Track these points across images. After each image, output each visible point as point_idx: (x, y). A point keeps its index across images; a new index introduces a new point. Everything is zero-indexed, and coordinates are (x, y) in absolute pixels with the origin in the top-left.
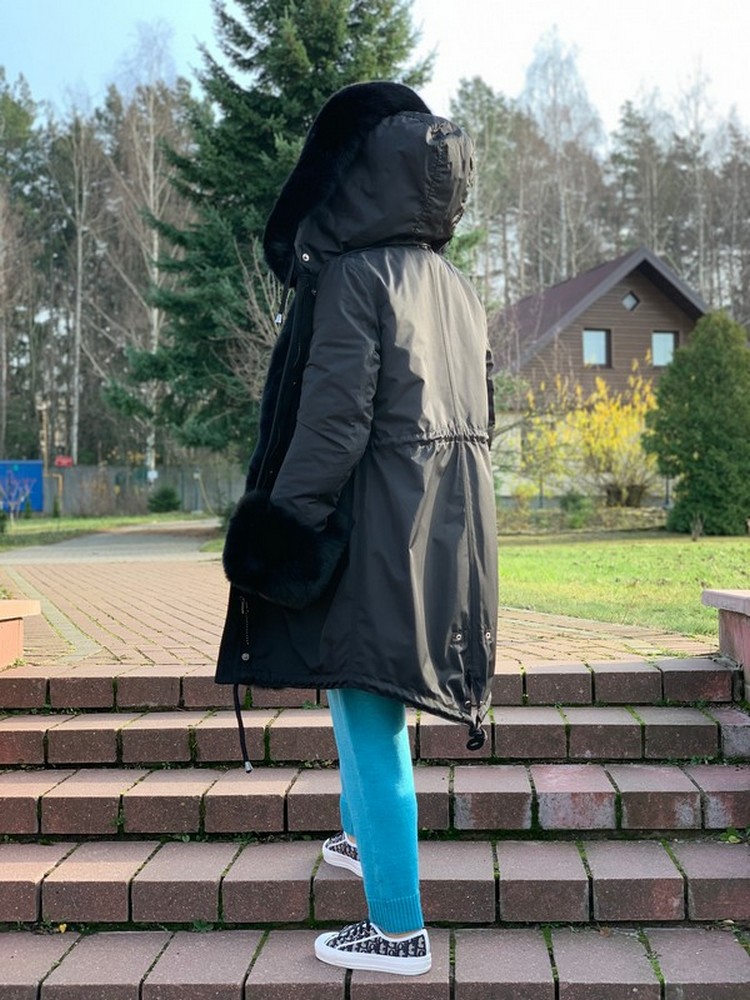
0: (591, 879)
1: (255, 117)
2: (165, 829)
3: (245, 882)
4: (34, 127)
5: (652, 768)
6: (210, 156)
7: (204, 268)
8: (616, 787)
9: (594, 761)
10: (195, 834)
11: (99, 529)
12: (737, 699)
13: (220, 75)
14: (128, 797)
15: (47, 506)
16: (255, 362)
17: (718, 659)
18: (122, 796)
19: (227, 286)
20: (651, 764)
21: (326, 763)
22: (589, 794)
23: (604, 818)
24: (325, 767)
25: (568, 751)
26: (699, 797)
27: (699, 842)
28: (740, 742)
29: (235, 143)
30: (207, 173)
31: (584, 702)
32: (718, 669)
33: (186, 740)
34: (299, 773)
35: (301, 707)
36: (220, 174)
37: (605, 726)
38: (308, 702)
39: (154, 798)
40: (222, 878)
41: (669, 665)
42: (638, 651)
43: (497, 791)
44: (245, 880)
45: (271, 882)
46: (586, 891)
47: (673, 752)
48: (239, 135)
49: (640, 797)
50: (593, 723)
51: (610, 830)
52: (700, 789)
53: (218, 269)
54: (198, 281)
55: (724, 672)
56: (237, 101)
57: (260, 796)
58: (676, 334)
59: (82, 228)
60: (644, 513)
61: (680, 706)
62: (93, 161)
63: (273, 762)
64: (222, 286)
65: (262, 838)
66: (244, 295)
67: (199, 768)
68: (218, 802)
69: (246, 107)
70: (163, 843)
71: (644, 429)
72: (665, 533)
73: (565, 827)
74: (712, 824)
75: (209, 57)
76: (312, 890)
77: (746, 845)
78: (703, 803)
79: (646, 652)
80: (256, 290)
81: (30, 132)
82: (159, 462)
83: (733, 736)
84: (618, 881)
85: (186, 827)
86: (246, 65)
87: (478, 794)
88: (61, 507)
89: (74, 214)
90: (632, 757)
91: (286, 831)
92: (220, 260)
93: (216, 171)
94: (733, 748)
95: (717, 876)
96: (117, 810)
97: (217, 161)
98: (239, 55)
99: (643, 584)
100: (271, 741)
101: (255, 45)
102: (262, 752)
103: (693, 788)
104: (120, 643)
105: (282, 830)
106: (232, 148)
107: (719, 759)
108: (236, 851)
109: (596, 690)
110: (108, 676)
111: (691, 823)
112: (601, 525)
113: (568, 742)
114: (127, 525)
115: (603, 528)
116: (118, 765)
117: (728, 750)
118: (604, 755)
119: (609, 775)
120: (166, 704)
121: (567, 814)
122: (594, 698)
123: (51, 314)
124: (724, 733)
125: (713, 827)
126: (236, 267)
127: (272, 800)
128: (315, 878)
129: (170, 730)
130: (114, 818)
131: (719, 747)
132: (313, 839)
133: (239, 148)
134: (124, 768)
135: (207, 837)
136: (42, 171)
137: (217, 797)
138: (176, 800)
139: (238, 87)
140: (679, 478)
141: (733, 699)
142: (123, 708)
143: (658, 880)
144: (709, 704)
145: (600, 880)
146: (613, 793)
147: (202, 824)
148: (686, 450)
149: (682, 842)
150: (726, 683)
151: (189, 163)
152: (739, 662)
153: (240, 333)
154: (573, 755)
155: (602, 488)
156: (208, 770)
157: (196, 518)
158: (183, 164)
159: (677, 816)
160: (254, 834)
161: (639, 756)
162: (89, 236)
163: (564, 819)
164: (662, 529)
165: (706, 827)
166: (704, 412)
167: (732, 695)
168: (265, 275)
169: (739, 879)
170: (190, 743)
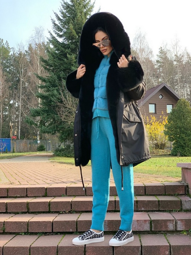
0: (141, 246)
1: (63, 49)
2: (17, 231)
3: (37, 247)
4: (10, 54)
5: (161, 213)
6: (52, 59)
7: (50, 88)
8: (150, 218)
9: (145, 211)
10: (26, 233)
11: (23, 155)
12: (186, 193)
13: (54, 39)
14: (6, 222)
15: (12, 150)
16: (63, 111)
17: (181, 182)
18: (4, 221)
19: (55, 92)
20: (161, 212)
21: (67, 212)
22: (142, 220)
23: (147, 227)
24: (66, 213)
25: (137, 208)
26: (175, 221)
27: (175, 234)
28: (187, 205)
29: (58, 56)
30: (51, 63)
31: (142, 194)
32: (181, 185)
33: (26, 205)
34: (58, 215)
35: (61, 196)
36: (54, 63)
37: (148, 201)
38: (63, 195)
39: (14, 222)
40: (31, 245)
41: (167, 184)
42: (159, 181)
43: (115, 220)
44: (37, 246)
45: (45, 247)
46: (140, 249)
47: (168, 208)
48: (59, 54)
49: (157, 221)
50: (145, 200)
51: (148, 231)
52: (175, 218)
53: (53, 88)
54: (48, 91)
55: (183, 185)
56: (59, 45)
57: (45, 221)
58: (173, 105)
59: (22, 80)
60: (165, 151)
61: (170, 195)
62: (25, 63)
63: (51, 212)
64: (54, 92)
65: (45, 234)
66: (60, 94)
67: (30, 213)
68: (32, 223)
69: (61, 47)
70: (16, 235)
71: (165, 129)
72: (171, 156)
73: (135, 230)
74: (179, 229)
75: (51, 34)
76: (57, 249)
77: (189, 235)
78: (176, 223)
79: (161, 181)
80: (63, 93)
81: (9, 55)
82: (40, 139)
83: (185, 203)
84: (150, 246)
85: (23, 231)
86: (61, 36)
87: (109, 220)
88: (15, 150)
89: (20, 76)
90: (155, 210)
91: (52, 232)
92: (54, 85)
93: (53, 63)
94: (185, 207)
95: (180, 244)
96: (3, 225)
97: (54, 61)
98: (59, 34)
99: (163, 166)
100: (50, 205)
101: (63, 31)
102: (48, 209)
103: (173, 218)
104: (15, 180)
105: (51, 231)
106: (57, 57)
107: (181, 210)
108: (37, 238)
109: (146, 191)
110: (6, 187)
111: (172, 229)
112: (154, 154)
113: (137, 205)
114: (31, 154)
115: (154, 155)
116: (6, 213)
117: (184, 208)
118: (148, 209)
119: (149, 215)
120: (22, 196)
121: (136, 226)
122: (145, 193)
123: (14, 101)
124: (182, 203)
125: (179, 230)
126: (58, 87)
127: (48, 222)
128: (59, 246)
129: (21, 202)
130: (2, 228)
131: (181, 207)
132: (61, 234)
133: (59, 57)
134: (8, 214)
135: (29, 233)
136: (12, 65)
137: (32, 222)
138: (20, 223)
139: (59, 42)
140: (174, 142)
141: (185, 193)
142: (10, 197)
143: (162, 246)
144: (178, 195)
145: (144, 246)
146: (149, 220)
147: (28, 229)
148: (176, 134)
149: (170, 234)
150: (183, 189)
151: (47, 61)
152: (187, 183)
153: (59, 104)
154: (139, 209)
155: (154, 144)
156: (32, 214)
157: (49, 152)
158: (45, 61)
159: (168, 227)
160: (43, 233)
161: (158, 209)
162: (23, 81)
163: (135, 228)
164: (170, 155)
165: (177, 230)
166: (180, 124)
167: (185, 192)
168: (65, 89)
169: (186, 245)
170: (27, 206)
